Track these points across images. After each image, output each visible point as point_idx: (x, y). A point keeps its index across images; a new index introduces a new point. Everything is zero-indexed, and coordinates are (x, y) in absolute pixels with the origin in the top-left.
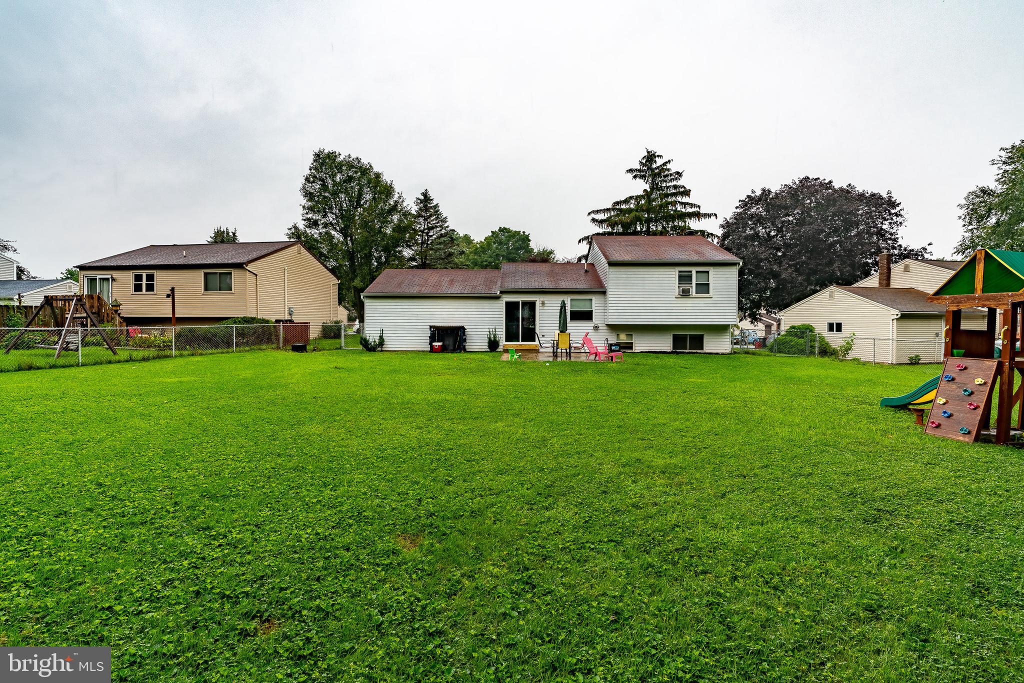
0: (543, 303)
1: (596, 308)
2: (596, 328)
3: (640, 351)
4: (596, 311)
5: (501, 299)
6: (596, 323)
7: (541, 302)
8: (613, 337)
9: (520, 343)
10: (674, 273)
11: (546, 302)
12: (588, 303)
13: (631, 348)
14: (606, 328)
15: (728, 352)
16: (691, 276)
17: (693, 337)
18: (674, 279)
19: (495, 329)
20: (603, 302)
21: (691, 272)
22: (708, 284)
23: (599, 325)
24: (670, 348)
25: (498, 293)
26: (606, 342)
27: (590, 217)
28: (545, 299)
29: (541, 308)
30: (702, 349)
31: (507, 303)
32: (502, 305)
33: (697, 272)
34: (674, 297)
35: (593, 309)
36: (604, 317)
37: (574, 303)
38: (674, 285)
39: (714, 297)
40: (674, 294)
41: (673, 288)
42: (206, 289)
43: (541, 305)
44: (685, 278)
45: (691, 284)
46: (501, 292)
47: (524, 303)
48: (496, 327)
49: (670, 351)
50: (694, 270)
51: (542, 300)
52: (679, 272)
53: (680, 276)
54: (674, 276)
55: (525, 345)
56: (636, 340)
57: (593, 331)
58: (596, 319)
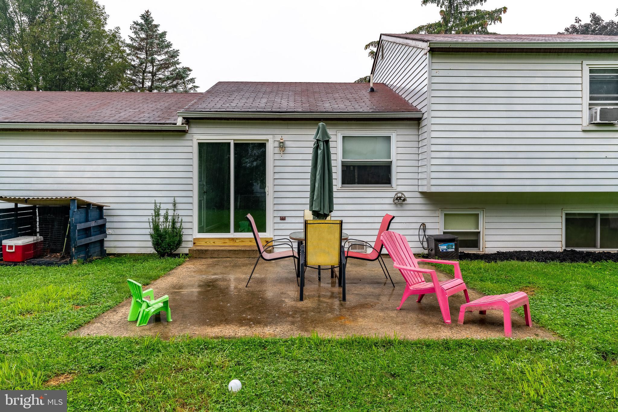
0: (282, 146)
1: (400, 156)
2: (400, 201)
3: (494, 250)
4: (400, 163)
5: (188, 136)
6: (400, 189)
7: (277, 144)
8: (436, 220)
9: (232, 234)
10: (579, 74)
11: (288, 144)
12: (380, 146)
13: (475, 244)
14: (420, 201)
18: (579, 87)
19: (175, 204)
20: (415, 144)
23: (407, 194)
24: (559, 245)
25: (180, 121)
26: (422, 232)
27: (368, 51)
28: (285, 138)
29: (277, 157)
31: (201, 145)
32: (189, 149)
34: (579, 128)
35: (393, 158)
36: (415, 176)
37: (352, 145)
38: (579, 101)
40: (578, 121)
41: (578, 108)
43: (277, 150)
44: (602, 87)
46: (188, 121)
47: (241, 147)
48: (178, 200)
49: (560, 250)
51: (278, 138)
52: (592, 70)
53: (593, 82)
54: (579, 80)
55: (242, 240)
56: (488, 226)
57: (392, 207)
58: (400, 182)
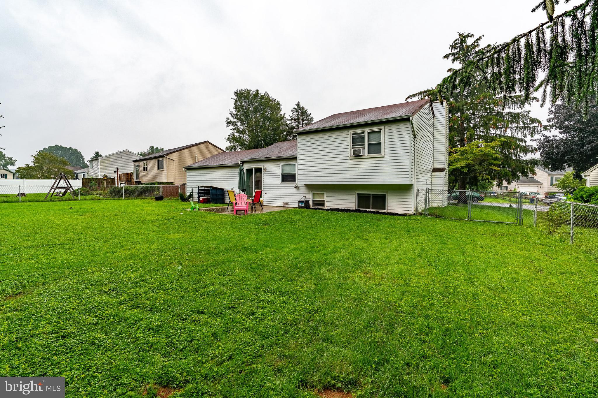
0: (265, 169)
2: (298, 188)
3: (329, 208)
4: (298, 174)
6: (298, 183)
8: (309, 195)
10: (348, 136)
11: (268, 168)
12: (292, 168)
13: (323, 205)
14: (304, 188)
15: (411, 213)
16: (363, 138)
17: (375, 197)
18: (348, 141)
21: (364, 133)
22: (380, 144)
23: (300, 185)
24: (354, 207)
25: (240, 162)
29: (265, 173)
30: (385, 209)
31: (247, 170)
33: (369, 133)
34: (348, 158)
35: (296, 172)
37: (284, 168)
38: (348, 147)
39: (386, 156)
40: (347, 155)
41: (347, 150)
42: (158, 169)
43: (265, 171)
44: (357, 140)
45: (364, 145)
47: (256, 170)
49: (355, 209)
50: (366, 131)
51: (265, 166)
52: (353, 134)
53: (354, 139)
54: (348, 138)
56: (328, 198)
